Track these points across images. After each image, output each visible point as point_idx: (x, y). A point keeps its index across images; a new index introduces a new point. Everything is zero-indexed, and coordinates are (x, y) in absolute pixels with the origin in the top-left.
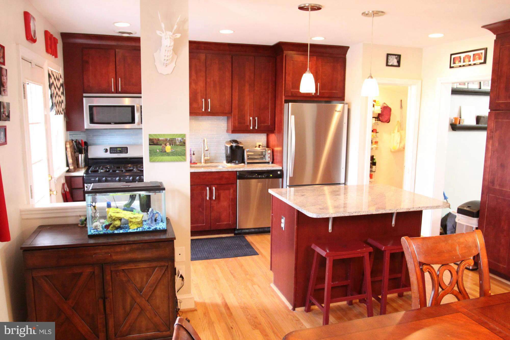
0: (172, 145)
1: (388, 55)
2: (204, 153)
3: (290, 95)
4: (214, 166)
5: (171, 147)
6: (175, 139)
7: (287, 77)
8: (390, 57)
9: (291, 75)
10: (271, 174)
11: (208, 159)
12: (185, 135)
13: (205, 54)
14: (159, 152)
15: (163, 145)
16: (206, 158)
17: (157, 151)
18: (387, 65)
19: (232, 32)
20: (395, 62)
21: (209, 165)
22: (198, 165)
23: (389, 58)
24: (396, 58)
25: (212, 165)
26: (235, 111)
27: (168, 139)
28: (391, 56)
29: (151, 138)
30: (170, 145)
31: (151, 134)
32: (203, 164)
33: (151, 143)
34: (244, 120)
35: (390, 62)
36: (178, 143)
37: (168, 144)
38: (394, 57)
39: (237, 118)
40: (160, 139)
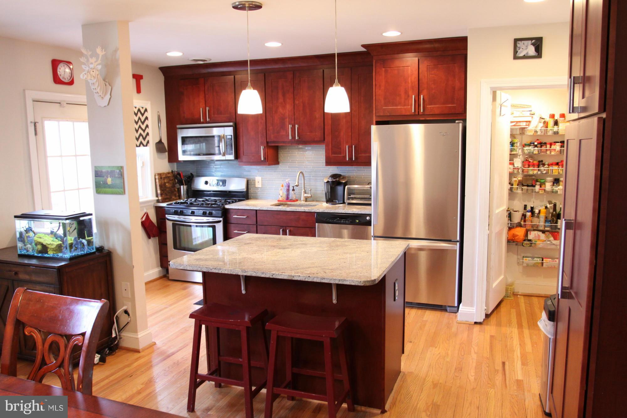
0: (112, 177)
1: (516, 41)
2: (304, 189)
3: (382, 114)
4: (313, 205)
5: (112, 179)
6: (115, 171)
7: (376, 91)
8: (520, 44)
9: (383, 88)
10: (357, 220)
11: (308, 196)
12: (122, 167)
13: (293, 72)
14: (103, 184)
15: (105, 177)
16: (306, 195)
17: (100, 183)
18: (516, 57)
19: (280, 45)
20: (531, 51)
21: (308, 204)
22: (298, 203)
23: (518, 45)
24: (533, 44)
25: (311, 204)
26: (328, 138)
27: (109, 172)
28: (523, 42)
29: (96, 170)
30: (111, 177)
31: (95, 166)
32: (303, 202)
33: (96, 175)
34: (340, 149)
35: (521, 52)
36: (117, 176)
37: (109, 176)
38: (530, 42)
39: (330, 146)
40: (103, 171)
